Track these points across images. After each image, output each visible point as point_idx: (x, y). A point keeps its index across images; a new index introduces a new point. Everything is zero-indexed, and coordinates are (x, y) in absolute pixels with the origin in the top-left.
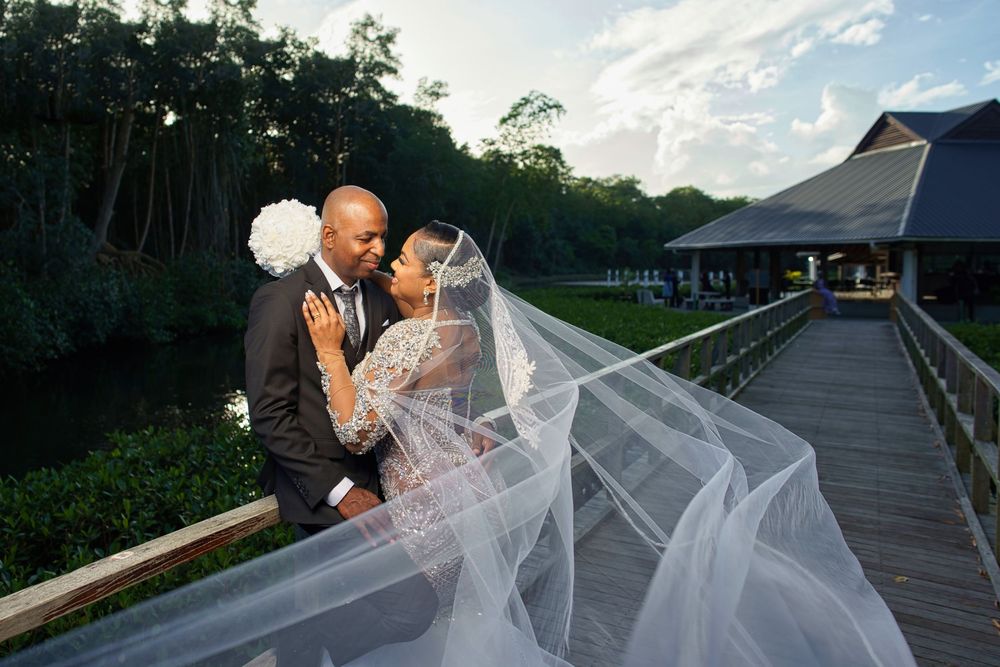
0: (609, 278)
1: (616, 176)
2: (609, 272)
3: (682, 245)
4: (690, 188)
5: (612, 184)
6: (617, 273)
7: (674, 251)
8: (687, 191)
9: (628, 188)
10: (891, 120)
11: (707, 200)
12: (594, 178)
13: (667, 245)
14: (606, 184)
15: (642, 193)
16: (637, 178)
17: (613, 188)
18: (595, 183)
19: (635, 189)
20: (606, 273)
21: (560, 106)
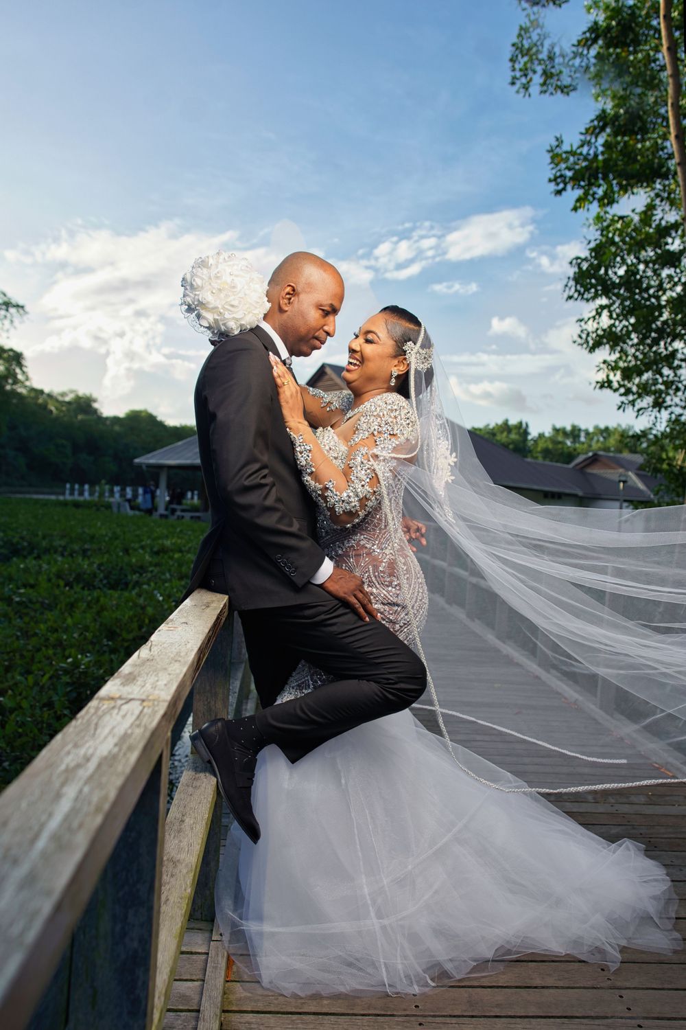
0: (67, 492)
1: (72, 391)
2: (68, 486)
3: (152, 461)
4: (146, 411)
5: (67, 399)
6: (77, 486)
7: (144, 467)
8: (143, 414)
9: (84, 405)
10: (328, 370)
11: (161, 425)
12: (47, 390)
13: (137, 461)
14: (60, 399)
15: (98, 412)
16: (95, 395)
17: (69, 403)
18: (50, 396)
19: (90, 406)
20: (65, 487)
21: (22, 307)
